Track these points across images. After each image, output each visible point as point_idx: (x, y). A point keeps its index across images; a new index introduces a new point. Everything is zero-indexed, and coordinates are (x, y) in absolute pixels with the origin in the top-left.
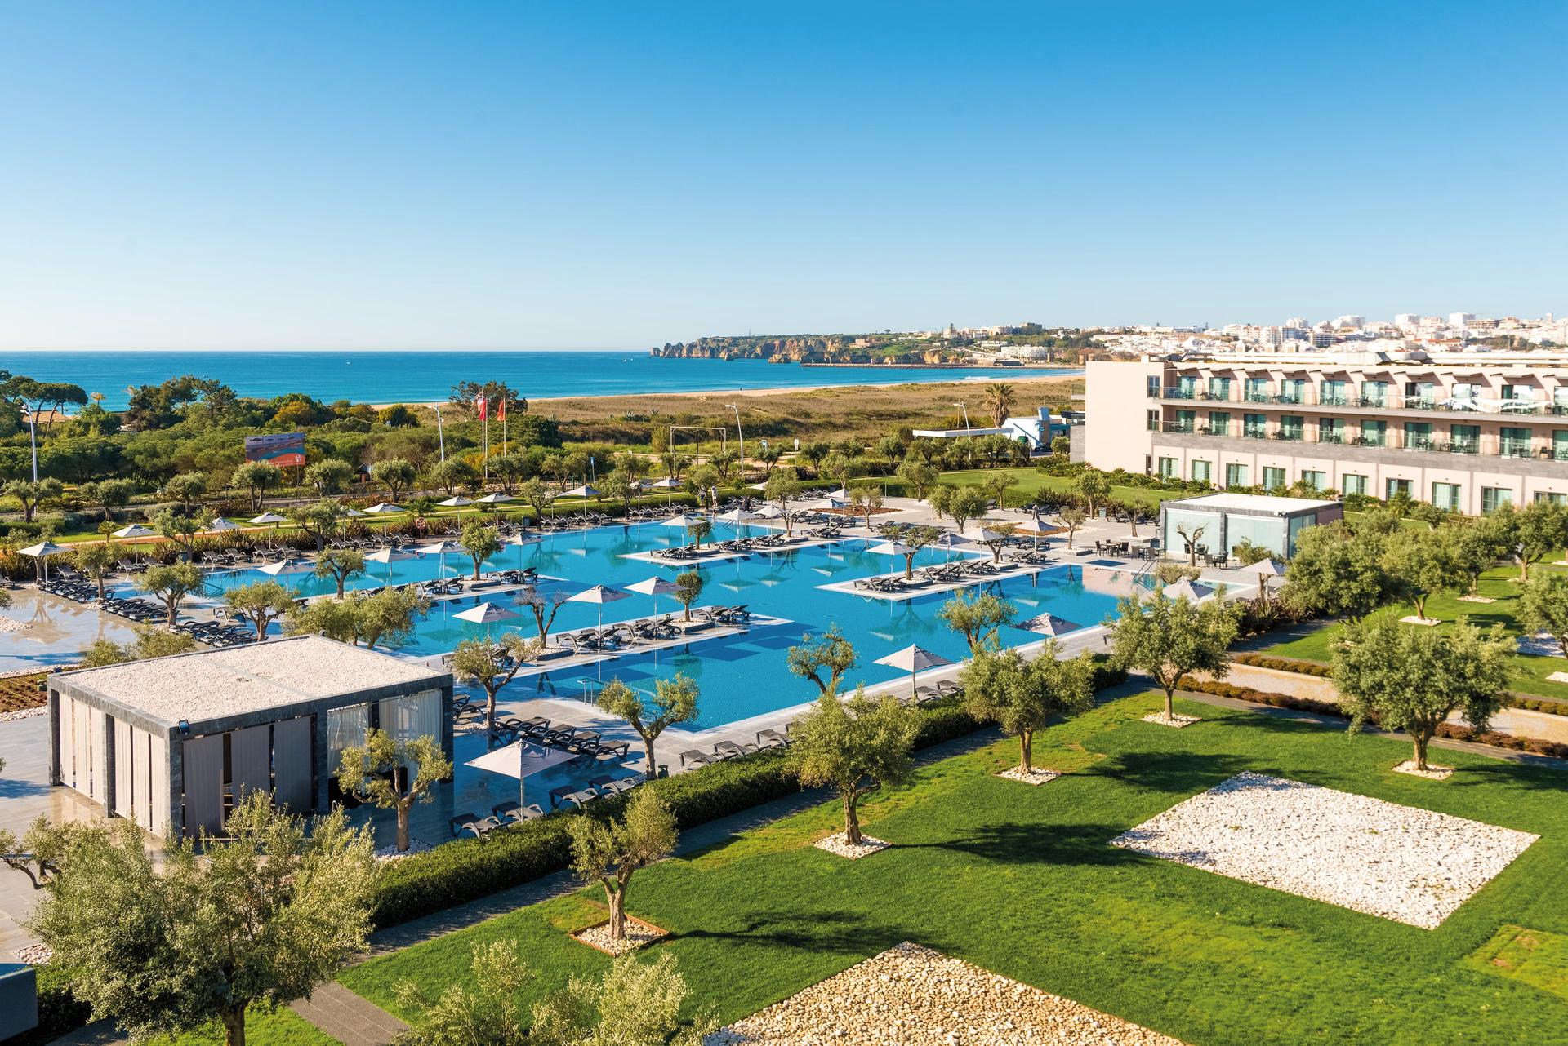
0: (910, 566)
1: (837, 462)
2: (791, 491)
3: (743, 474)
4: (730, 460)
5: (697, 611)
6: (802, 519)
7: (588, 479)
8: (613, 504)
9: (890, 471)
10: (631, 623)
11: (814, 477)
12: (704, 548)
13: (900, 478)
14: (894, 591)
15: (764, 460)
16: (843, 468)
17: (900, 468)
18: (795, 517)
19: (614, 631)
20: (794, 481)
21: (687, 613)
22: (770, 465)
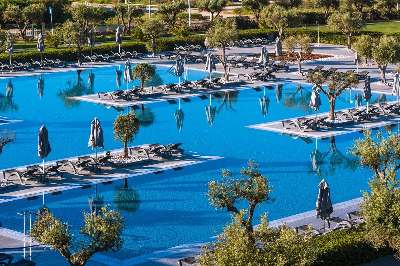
0: (333, 107)
1: (275, 13)
2: (231, 38)
3: (190, 23)
4: (177, 10)
5: (136, 149)
6: (240, 65)
7: (46, 27)
8: (67, 50)
9: (322, 19)
10: (75, 159)
11: (254, 25)
12: (148, 90)
13: (331, 27)
14: (318, 129)
15: (209, 10)
16: (280, 18)
17: (331, 18)
18: (233, 62)
19: (58, 167)
20: (232, 30)
21: (126, 151)
22: (215, 14)
